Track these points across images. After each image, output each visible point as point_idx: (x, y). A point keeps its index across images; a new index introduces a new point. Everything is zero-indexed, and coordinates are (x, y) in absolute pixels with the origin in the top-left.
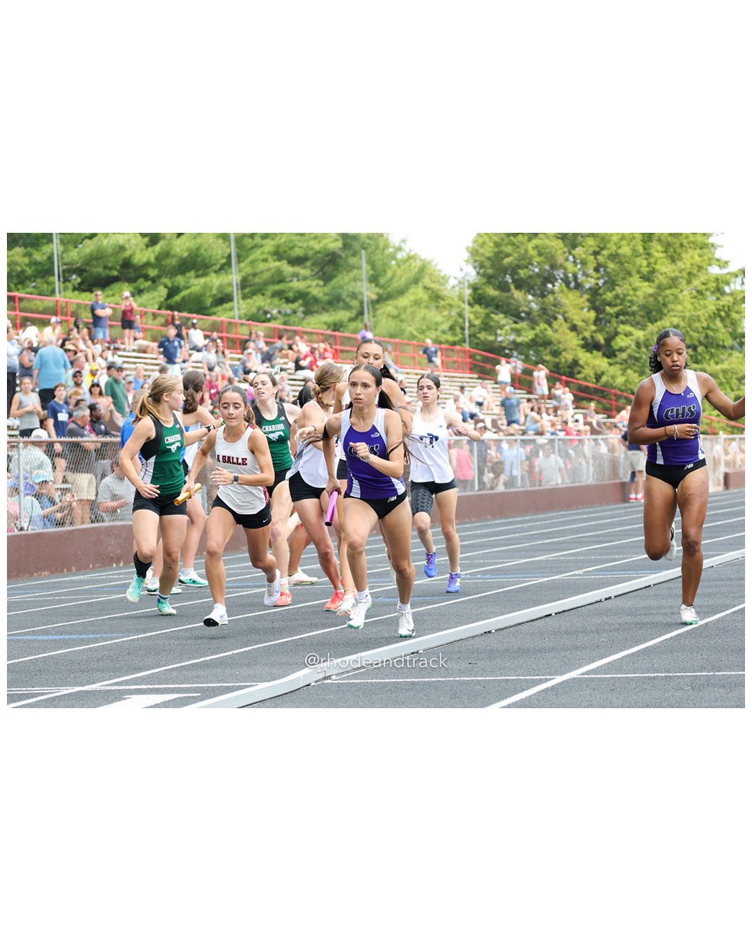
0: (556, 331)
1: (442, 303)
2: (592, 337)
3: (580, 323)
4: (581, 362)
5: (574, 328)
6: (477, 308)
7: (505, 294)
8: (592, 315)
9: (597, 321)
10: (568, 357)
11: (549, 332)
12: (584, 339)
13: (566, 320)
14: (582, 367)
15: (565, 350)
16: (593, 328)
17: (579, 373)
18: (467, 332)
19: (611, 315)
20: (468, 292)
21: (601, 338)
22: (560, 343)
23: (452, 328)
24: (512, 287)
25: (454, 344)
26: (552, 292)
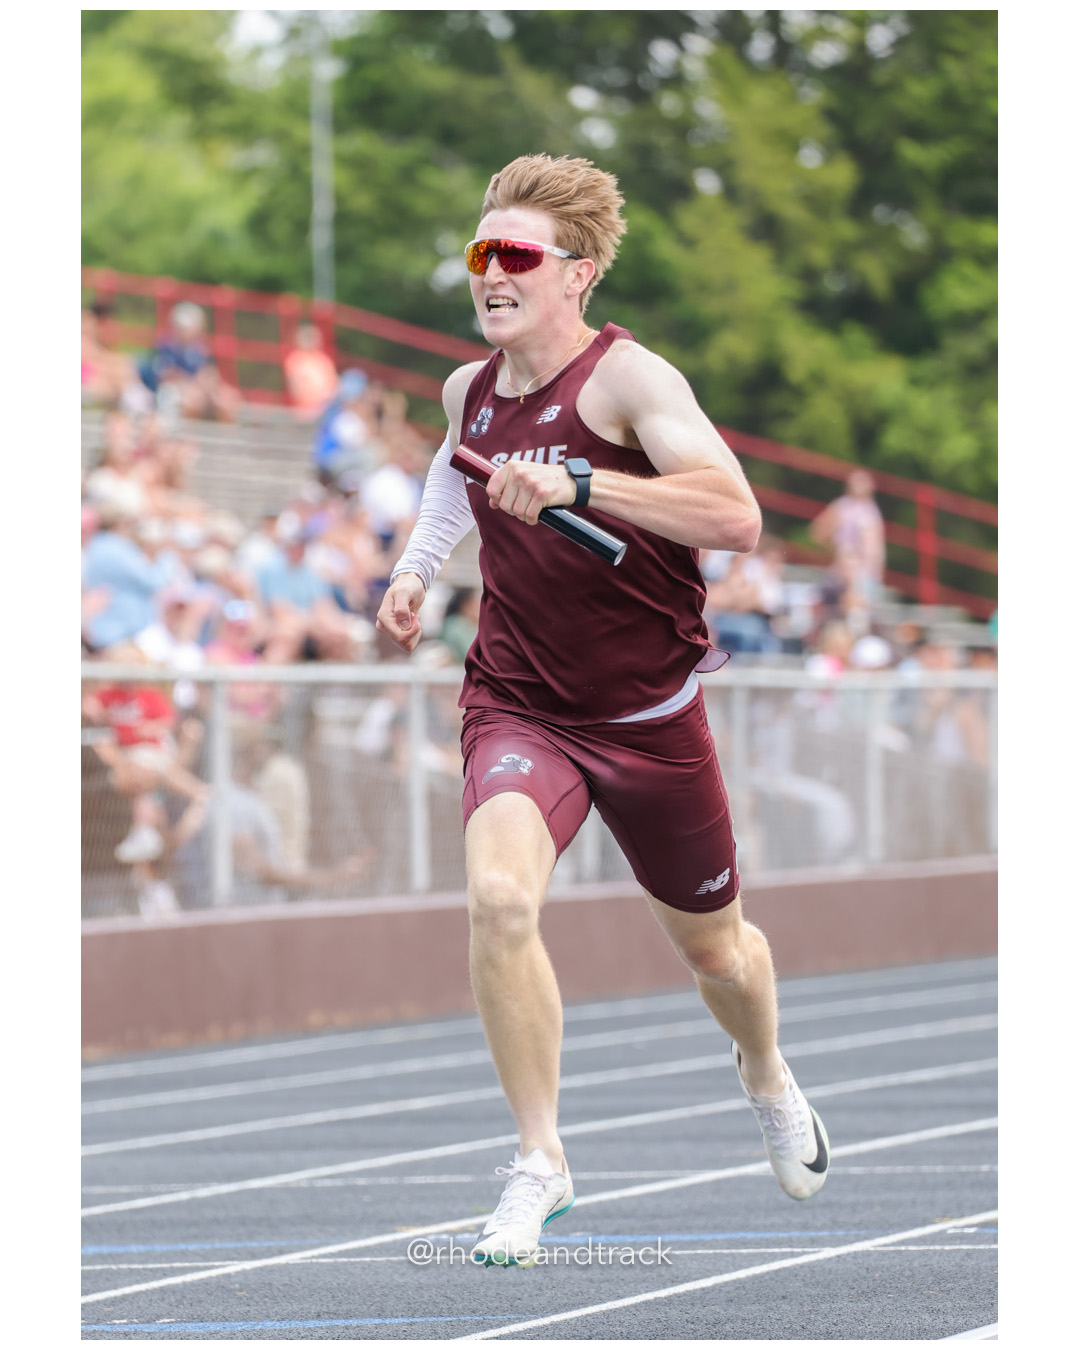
0: (688, 242)
1: (220, 115)
2: (841, 266)
3: (793, 212)
4: (797, 372)
5: (767, 229)
6: (362, 142)
7: (478, 89)
8: (842, 175)
9: (860, 203)
10: (734, 347)
11: (665, 248)
12: (809, 275)
13: (731, 193)
14: (798, 393)
15: (724, 322)
16: (846, 229)
17: (784, 415)
18: (321, 239)
19: (918, 173)
20: (328, 71)
21: (875, 272)
22: (703, 287)
23: (258, 223)
24: (510, 58)
25: (268, 286)
26: (676, 80)
